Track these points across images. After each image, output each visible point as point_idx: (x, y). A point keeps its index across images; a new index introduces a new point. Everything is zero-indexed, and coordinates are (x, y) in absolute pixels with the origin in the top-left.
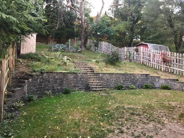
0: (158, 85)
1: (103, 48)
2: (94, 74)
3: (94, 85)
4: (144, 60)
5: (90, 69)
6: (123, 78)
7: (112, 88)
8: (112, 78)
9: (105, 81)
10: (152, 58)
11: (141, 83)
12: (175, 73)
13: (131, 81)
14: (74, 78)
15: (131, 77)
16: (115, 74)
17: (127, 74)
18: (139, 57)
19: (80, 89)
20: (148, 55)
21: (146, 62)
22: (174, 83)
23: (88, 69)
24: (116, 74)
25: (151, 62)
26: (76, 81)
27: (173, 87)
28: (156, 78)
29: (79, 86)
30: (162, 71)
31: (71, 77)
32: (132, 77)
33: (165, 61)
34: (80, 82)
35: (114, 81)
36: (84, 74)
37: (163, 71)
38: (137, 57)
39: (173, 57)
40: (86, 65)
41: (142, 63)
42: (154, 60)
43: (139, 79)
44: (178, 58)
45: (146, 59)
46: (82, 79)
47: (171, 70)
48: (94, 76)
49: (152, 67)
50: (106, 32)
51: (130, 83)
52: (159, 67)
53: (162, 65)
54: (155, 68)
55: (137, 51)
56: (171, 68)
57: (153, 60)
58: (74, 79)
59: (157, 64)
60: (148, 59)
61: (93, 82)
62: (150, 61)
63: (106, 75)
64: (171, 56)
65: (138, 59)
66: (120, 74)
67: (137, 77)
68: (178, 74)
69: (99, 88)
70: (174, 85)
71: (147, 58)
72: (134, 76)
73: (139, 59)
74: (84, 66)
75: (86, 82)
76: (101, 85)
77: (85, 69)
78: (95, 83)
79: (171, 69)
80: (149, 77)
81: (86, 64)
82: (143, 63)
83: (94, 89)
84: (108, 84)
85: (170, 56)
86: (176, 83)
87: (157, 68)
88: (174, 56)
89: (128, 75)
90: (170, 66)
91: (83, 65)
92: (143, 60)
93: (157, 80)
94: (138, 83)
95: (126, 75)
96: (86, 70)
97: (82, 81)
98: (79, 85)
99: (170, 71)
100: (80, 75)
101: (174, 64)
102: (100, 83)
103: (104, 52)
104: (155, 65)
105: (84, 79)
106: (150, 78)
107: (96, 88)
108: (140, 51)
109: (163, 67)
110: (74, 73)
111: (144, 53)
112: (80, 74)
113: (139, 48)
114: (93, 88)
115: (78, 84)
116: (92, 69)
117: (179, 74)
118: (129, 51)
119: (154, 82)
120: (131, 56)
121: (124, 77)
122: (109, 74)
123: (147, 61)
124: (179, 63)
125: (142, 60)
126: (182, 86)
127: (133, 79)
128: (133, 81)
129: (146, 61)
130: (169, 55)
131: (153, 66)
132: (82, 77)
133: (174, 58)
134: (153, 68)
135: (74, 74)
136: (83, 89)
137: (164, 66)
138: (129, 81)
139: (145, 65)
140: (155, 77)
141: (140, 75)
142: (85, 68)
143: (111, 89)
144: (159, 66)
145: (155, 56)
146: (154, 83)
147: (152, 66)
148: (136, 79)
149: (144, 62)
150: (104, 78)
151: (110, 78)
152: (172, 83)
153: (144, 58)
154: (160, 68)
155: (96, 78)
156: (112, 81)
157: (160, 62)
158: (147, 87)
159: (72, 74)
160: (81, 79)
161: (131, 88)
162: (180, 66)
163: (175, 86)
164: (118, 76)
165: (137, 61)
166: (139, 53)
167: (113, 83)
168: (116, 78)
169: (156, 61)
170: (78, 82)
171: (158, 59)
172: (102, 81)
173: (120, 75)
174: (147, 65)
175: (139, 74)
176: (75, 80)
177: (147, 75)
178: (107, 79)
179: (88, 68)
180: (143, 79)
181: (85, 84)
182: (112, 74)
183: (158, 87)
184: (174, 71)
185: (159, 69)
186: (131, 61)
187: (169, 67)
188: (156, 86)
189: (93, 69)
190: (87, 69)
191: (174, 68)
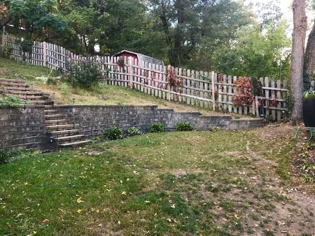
0: (171, 125)
1: (45, 55)
2: (53, 108)
3: (63, 135)
4: (135, 82)
5: (40, 97)
6: (116, 115)
7: (98, 138)
8: (97, 115)
9: (83, 123)
10: (149, 78)
11: (144, 123)
12: (188, 102)
13: (128, 120)
14: (10, 121)
15: (128, 113)
16: (101, 108)
17: (122, 107)
18: (126, 77)
19: (28, 147)
20: (143, 73)
21: (139, 86)
22: (195, 119)
23: (37, 97)
24: (103, 107)
25: (149, 86)
26: (18, 128)
27: (194, 125)
28: (168, 112)
29: (24, 141)
30: (168, 100)
31: (3, 119)
32: (131, 113)
33: (172, 83)
34: (28, 129)
35: (100, 123)
36: (36, 110)
37: (170, 100)
38: (122, 76)
39: (185, 77)
40: (27, 89)
41: (131, 88)
42: (153, 82)
43: (142, 115)
44: (192, 78)
45: (139, 79)
46: (33, 123)
47: (182, 99)
48: (55, 113)
49: (151, 94)
50: (50, 23)
51: (127, 125)
52: (162, 95)
53: (167, 91)
54: (156, 95)
55: (121, 64)
56: (183, 94)
57: (151, 82)
58: (11, 124)
59: (159, 89)
60: (143, 79)
61: (59, 128)
62: (147, 83)
63: (85, 110)
64: (182, 75)
65: (124, 81)
66: (111, 107)
67: (139, 112)
68: (193, 104)
69: (75, 140)
70: (196, 123)
71: (141, 78)
72: (133, 111)
73: (126, 80)
74: (23, 90)
75: (42, 128)
76: (77, 133)
77: (28, 97)
78: (63, 128)
79: (182, 96)
80: (156, 112)
81: (27, 87)
82: (133, 86)
83: (67, 144)
84: (90, 128)
85: (180, 76)
86: (198, 119)
87: (160, 96)
88: (187, 76)
89: (124, 109)
90: (181, 92)
91: (21, 88)
92: (133, 81)
93: (169, 115)
94: (141, 124)
95: (121, 109)
96: (32, 99)
97: (33, 127)
98: (25, 137)
99: (180, 100)
100: (24, 111)
101: (187, 88)
102: (74, 128)
103: (47, 63)
104: (156, 91)
105: (38, 123)
106: (158, 112)
107: (69, 140)
108: (126, 65)
109: (170, 93)
110: (9, 107)
111: (136, 69)
112: (25, 108)
113: (125, 60)
114: (62, 141)
115: (22, 134)
116: (47, 98)
117: (195, 105)
118: (105, 65)
119: (164, 119)
120: (109, 74)
121: (118, 113)
122: (92, 107)
123: (142, 84)
124: (195, 87)
125: (131, 81)
126: (208, 123)
127: (132, 116)
128: (133, 120)
129: (139, 83)
130: (178, 74)
131: (153, 93)
132: (33, 118)
133: (187, 78)
134: (153, 95)
135: (11, 111)
136: (35, 147)
137: (172, 92)
138: (127, 120)
139: (138, 91)
140: (166, 111)
141: (142, 109)
142: (27, 95)
143: (96, 139)
144: (162, 91)
145: (155, 75)
146: (164, 122)
147: (151, 92)
148: (137, 116)
149: (135, 85)
150: (82, 116)
151: (94, 116)
152: (194, 120)
153: (135, 78)
154: (164, 97)
155: (62, 117)
156: (98, 122)
157: (164, 85)
158: (157, 129)
159: (5, 111)
160: (28, 121)
161: (132, 132)
162: (197, 92)
163: (197, 125)
164: (107, 112)
165: (123, 83)
166: (125, 69)
167: (99, 127)
168: (103, 115)
169: (157, 83)
170: (23, 130)
171: (160, 81)
172: (78, 125)
173: (111, 109)
174: (142, 90)
175: (141, 107)
176: (12, 127)
177: (153, 108)
178: (88, 119)
179: (36, 95)
180: (148, 115)
181: (41, 134)
182: (97, 107)
183: (172, 127)
184: (186, 100)
185: (162, 98)
186: (110, 83)
187: (179, 93)
188: (168, 126)
189: (49, 97)
190: (33, 97)
191: (187, 95)
